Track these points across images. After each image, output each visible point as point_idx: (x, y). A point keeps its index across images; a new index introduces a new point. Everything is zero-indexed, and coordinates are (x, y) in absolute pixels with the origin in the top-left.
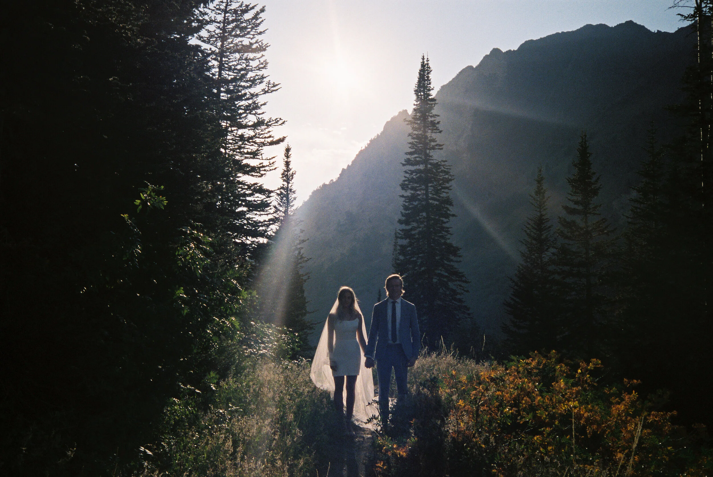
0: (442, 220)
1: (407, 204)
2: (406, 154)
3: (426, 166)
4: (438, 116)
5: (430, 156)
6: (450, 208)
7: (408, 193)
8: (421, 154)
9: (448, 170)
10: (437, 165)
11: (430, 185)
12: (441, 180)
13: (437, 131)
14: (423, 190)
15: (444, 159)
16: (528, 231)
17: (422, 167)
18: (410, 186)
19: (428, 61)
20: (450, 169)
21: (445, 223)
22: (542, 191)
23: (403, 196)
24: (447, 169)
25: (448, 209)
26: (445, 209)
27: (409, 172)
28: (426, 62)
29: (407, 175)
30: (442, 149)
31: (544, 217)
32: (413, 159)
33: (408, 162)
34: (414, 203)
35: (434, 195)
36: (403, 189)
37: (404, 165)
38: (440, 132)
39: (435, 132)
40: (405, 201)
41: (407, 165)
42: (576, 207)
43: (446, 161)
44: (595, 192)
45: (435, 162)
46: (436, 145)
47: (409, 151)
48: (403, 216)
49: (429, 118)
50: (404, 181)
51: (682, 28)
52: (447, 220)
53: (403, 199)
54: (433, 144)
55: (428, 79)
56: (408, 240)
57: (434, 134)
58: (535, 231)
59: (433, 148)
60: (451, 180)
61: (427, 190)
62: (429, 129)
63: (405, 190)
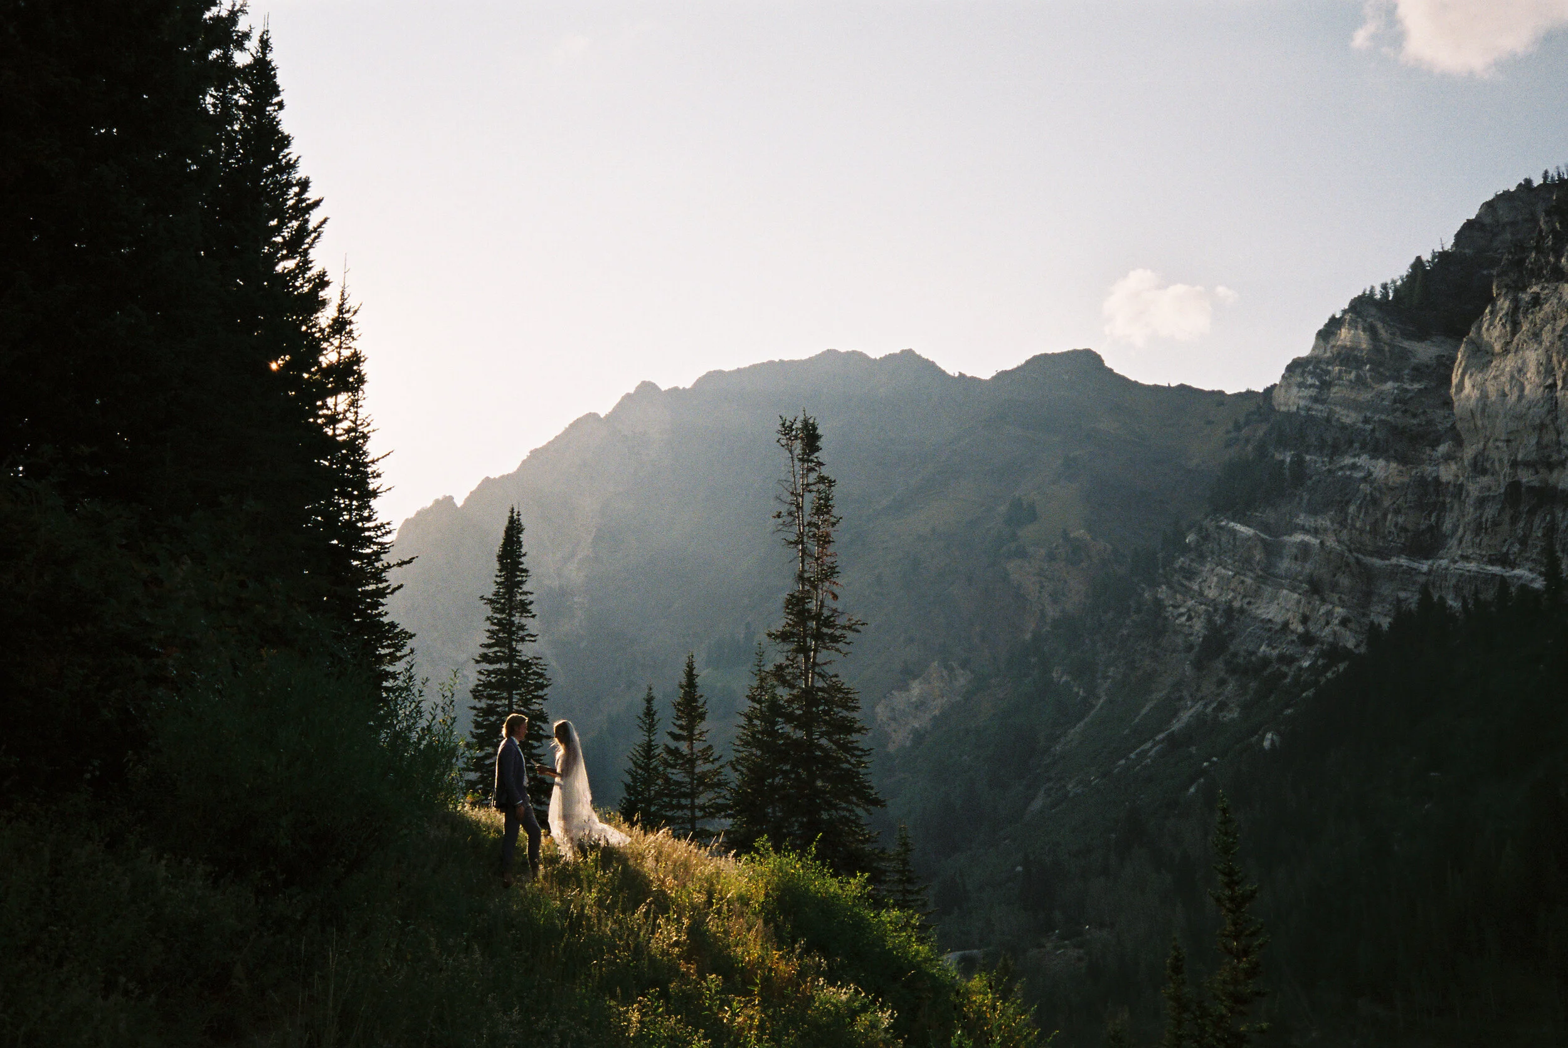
0: (532, 744)
1: (480, 719)
2: (482, 646)
3: (511, 665)
4: (532, 593)
5: (517, 651)
6: (544, 726)
7: (483, 704)
8: (504, 647)
9: (543, 671)
10: (526, 664)
11: (514, 692)
12: (532, 685)
13: (529, 615)
14: (506, 699)
15: (537, 656)
16: (634, 759)
17: (504, 666)
18: (485, 693)
19: (518, 515)
20: (546, 670)
21: (535, 748)
22: (652, 712)
23: (474, 708)
24: (542, 669)
25: (540, 728)
26: (536, 728)
27: (485, 673)
28: (516, 517)
29: (483, 678)
30: (535, 641)
31: (653, 743)
32: (490, 654)
33: (485, 658)
34: (491, 718)
35: (520, 706)
36: (475, 697)
37: (477, 662)
38: (533, 616)
39: (525, 617)
40: (476, 715)
41: (483, 662)
42: (680, 732)
43: (541, 658)
44: (702, 717)
45: (524, 658)
46: (527, 635)
47: (486, 643)
48: (473, 737)
49: (518, 595)
50: (478, 686)
51: (1002, 371)
52: (539, 744)
53: (475, 712)
54: (521, 633)
55: (520, 543)
56: (479, 774)
57: (524, 618)
58: (642, 759)
59: (522, 639)
60: (546, 686)
61: (510, 698)
62: (517, 612)
63: (478, 698)
